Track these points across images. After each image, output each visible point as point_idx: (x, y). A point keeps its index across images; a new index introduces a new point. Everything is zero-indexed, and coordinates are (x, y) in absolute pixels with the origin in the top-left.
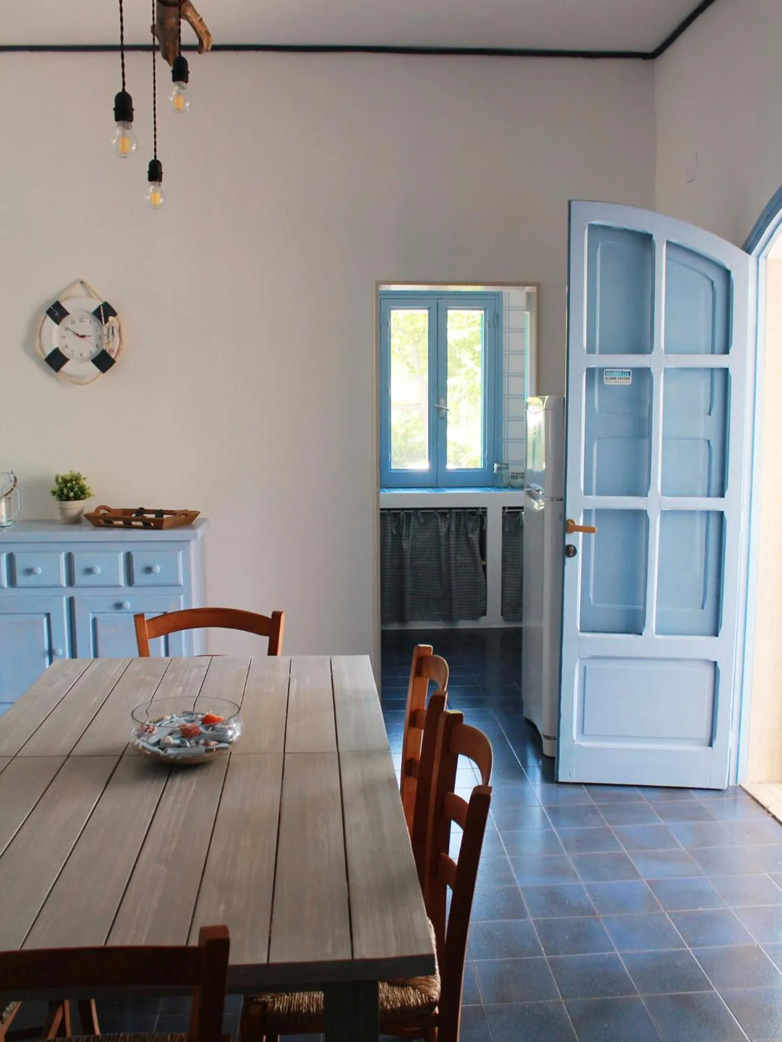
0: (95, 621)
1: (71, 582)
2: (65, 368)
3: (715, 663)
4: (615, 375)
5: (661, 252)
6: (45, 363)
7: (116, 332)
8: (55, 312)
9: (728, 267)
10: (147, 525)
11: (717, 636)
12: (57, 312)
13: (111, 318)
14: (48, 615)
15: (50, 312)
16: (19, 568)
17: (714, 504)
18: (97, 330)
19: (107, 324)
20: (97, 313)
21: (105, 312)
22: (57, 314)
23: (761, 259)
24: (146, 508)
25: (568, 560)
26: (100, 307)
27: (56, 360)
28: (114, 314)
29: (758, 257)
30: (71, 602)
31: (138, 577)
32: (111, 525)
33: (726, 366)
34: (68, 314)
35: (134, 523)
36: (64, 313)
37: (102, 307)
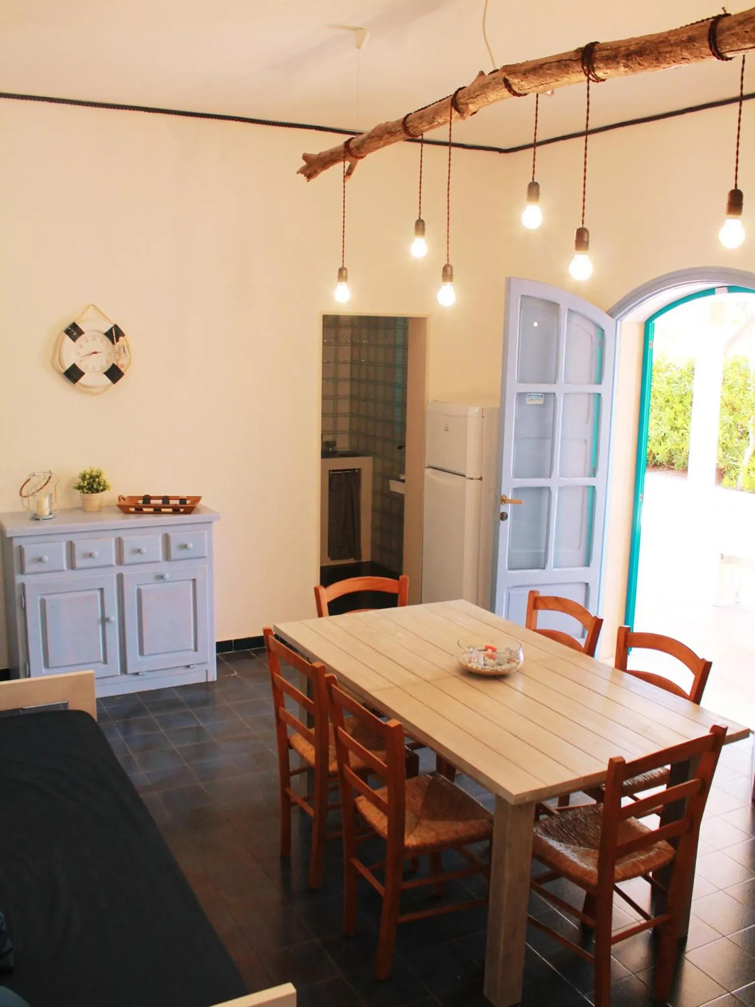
0: (139, 592)
1: (120, 561)
2: (82, 380)
3: (587, 584)
4: (533, 397)
5: (564, 316)
6: (64, 376)
7: (126, 350)
8: (73, 333)
9: (604, 328)
10: (176, 511)
11: (588, 566)
12: (74, 331)
13: (121, 338)
14: (102, 590)
15: (67, 332)
16: (78, 554)
17: (590, 481)
18: (107, 348)
19: (118, 343)
20: (109, 334)
21: (114, 334)
22: (75, 334)
23: (619, 322)
24: (151, 495)
25: (502, 522)
26: (112, 329)
27: (73, 374)
28: (123, 335)
29: (617, 320)
30: (120, 577)
31: (175, 553)
32: (141, 512)
33: (600, 392)
34: (83, 333)
35: (163, 510)
36: (80, 333)
37: (113, 329)
